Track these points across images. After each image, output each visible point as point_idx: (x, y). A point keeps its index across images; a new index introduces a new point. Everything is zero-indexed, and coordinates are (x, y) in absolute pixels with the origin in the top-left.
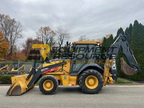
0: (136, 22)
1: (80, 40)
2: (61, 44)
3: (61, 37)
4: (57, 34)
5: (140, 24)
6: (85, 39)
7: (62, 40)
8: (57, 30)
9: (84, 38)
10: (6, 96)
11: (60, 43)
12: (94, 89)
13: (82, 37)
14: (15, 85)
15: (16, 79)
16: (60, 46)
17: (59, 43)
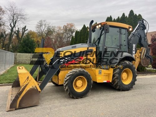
0: (132, 12)
1: (39, 25)
2: (13, 27)
3: (13, 17)
4: (8, 12)
5: (136, 14)
6: (46, 24)
7: (16, 21)
8: (7, 7)
9: (44, 23)
10: (8, 111)
11: (13, 25)
12: (129, 84)
13: (41, 21)
14: (28, 89)
15: (28, 78)
16: (12, 29)
17: (10, 24)
